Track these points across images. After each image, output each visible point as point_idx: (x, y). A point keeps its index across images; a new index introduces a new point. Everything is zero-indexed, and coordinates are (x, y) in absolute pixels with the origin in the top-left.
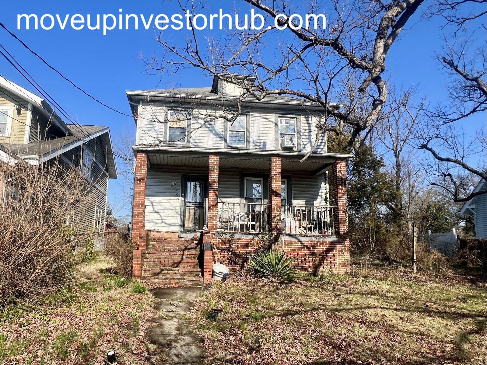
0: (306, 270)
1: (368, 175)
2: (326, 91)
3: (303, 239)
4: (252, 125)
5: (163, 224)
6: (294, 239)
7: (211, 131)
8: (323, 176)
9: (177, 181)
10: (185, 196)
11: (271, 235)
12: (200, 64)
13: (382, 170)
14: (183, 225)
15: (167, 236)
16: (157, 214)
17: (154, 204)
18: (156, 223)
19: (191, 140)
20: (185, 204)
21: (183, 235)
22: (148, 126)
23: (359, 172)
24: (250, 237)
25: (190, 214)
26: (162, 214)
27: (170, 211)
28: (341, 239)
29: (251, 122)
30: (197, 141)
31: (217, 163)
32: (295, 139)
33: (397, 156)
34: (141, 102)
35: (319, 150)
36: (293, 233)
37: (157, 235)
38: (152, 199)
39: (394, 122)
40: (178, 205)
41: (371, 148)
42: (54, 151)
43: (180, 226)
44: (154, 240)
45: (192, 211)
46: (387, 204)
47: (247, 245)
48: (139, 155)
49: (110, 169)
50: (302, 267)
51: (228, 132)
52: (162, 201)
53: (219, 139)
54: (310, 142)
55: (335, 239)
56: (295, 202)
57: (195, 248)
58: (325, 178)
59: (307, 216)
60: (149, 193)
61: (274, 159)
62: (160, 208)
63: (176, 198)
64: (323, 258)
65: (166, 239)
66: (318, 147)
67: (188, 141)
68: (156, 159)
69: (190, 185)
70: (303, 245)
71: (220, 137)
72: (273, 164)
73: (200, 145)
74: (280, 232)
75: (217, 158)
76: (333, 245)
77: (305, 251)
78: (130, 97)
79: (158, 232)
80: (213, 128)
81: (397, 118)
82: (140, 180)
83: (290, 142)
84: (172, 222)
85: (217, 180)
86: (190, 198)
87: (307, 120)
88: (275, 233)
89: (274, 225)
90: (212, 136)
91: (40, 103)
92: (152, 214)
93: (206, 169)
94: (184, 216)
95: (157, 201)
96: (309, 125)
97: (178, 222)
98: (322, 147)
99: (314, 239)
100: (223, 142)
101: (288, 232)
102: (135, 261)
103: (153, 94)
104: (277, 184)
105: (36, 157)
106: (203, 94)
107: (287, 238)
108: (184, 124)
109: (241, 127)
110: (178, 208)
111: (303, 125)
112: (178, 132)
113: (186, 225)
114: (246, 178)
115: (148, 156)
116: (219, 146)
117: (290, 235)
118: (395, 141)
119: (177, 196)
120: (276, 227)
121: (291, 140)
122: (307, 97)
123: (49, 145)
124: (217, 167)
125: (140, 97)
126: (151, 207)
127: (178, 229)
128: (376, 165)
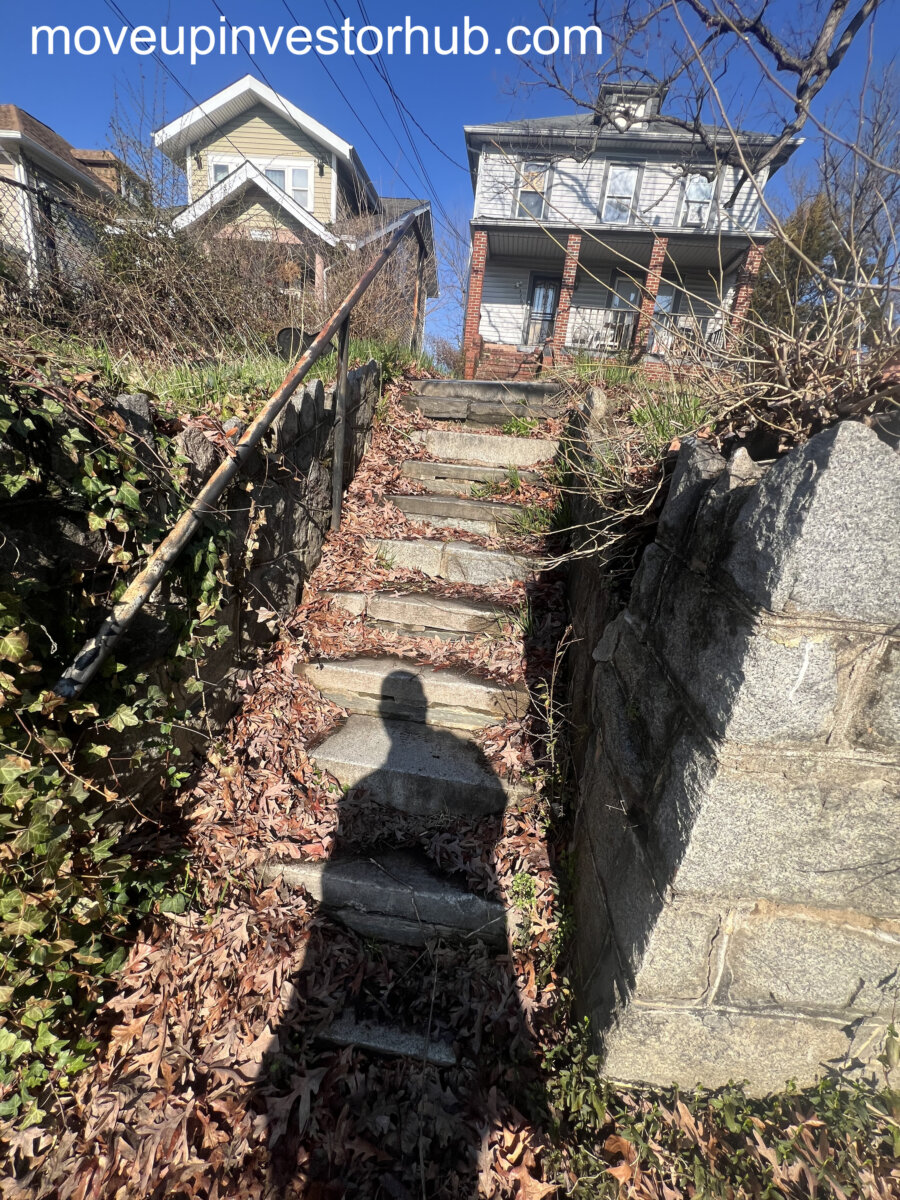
6: (660, 362)
7: (579, 197)
9: (523, 281)
10: (531, 305)
11: (631, 354)
16: (494, 330)
17: (491, 314)
19: (549, 215)
20: (531, 313)
22: (492, 190)
25: (536, 329)
26: (500, 330)
27: (510, 325)
29: (643, 180)
31: (578, 246)
34: (484, 147)
36: (662, 353)
38: (488, 306)
40: (520, 316)
45: (538, 327)
48: (477, 235)
51: (606, 200)
52: (502, 310)
53: (589, 211)
60: (488, 298)
62: (497, 320)
63: (520, 306)
67: (545, 217)
68: (499, 240)
69: (540, 291)
71: (592, 209)
72: (656, 249)
74: (644, 350)
75: (578, 238)
78: (469, 137)
80: (584, 191)
85: (573, 272)
86: (538, 309)
88: (637, 352)
89: (638, 340)
90: (580, 206)
92: (486, 329)
93: (561, 259)
94: (528, 333)
95: (496, 310)
97: (521, 335)
100: (595, 217)
101: (654, 350)
103: (503, 130)
104: (654, 281)
106: (576, 126)
107: (651, 359)
108: (540, 185)
109: (627, 189)
110: (521, 321)
112: (532, 201)
114: (618, 279)
115: (489, 236)
117: (656, 356)
119: (521, 303)
120: (640, 344)
124: (576, 253)
125: (483, 138)
126: (487, 319)
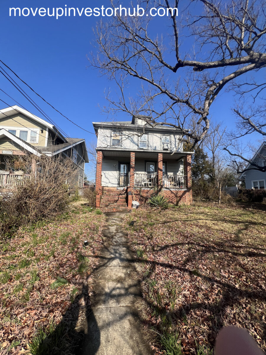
0: (173, 203)
1: (201, 161)
2: (182, 123)
3: (172, 190)
4: (150, 139)
5: (110, 184)
6: (168, 190)
7: (131, 141)
8: (181, 162)
9: (116, 164)
10: (120, 171)
11: (158, 188)
12: (126, 110)
13: (207, 159)
14: (119, 184)
15: (112, 189)
16: (107, 179)
17: (106, 174)
18: (107, 183)
19: (122, 145)
20: (120, 174)
21: (119, 188)
22: (103, 139)
23: (197, 160)
24: (149, 189)
25: (122, 179)
26: (109, 179)
27: (113, 178)
28: (188, 190)
29: (150, 137)
30: (125, 146)
31: (134, 156)
32: (169, 145)
33: (213, 153)
34: (99, 128)
35: (180, 150)
36: (168, 187)
37: (107, 188)
38: (104, 172)
39: (213, 138)
41: (202, 149)
42: (59, 150)
43: (118, 184)
44: (106, 190)
45: (123, 178)
46: (208, 174)
47: (147, 192)
48: (99, 152)
49: (86, 158)
50: (171, 202)
51: (139, 142)
52: (109, 173)
53: (135, 145)
54: (176, 147)
55: (186, 190)
56: (169, 174)
57: (124, 194)
58: (182, 163)
59: (174, 179)
60: (103, 169)
61: (159, 154)
62: (108, 176)
63: (116, 172)
64: (181, 198)
65: (111, 190)
66: (179, 149)
67: (121, 146)
68: (106, 154)
69: (122, 166)
70: (172, 193)
71: (136, 144)
72: (159, 157)
73: (127, 147)
74: (162, 187)
75: (134, 153)
76: (185, 192)
77: (173, 195)
78: (94, 125)
79: (108, 187)
80: (132, 140)
81: (214, 136)
82: (99, 163)
83: (167, 147)
84: (114, 183)
85: (134, 163)
86: (122, 172)
87: (174, 137)
88: (160, 187)
89: (159, 183)
90: (132, 143)
91: (52, 128)
92: (104, 179)
93: (129, 158)
94: (119, 180)
95: (107, 173)
96: (175, 139)
97: (117, 183)
98: (181, 149)
99: (177, 190)
100: (137, 146)
101: (165, 186)
102: (97, 200)
103: (105, 124)
104: (161, 165)
105: (51, 153)
106: (127, 124)
107: (165, 189)
108: (119, 138)
109: (145, 139)
110: (117, 176)
111: (172, 139)
112: (116, 142)
113: (120, 184)
114: (147, 163)
115: (103, 153)
116: (135, 148)
117: (166, 188)
118: (213, 147)
119: (116, 171)
120: (160, 184)
121: (167, 145)
122: (174, 126)
123: (56, 147)
124: (134, 158)
125: (99, 125)
126: (104, 176)
127: (117, 186)
128: (204, 157)
